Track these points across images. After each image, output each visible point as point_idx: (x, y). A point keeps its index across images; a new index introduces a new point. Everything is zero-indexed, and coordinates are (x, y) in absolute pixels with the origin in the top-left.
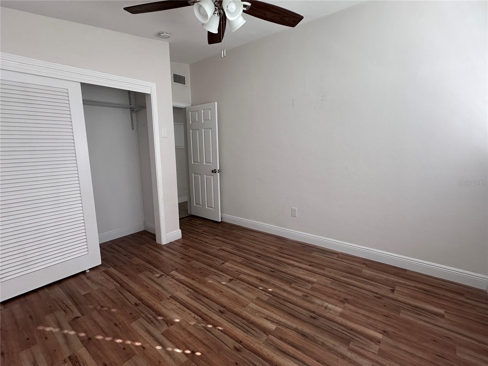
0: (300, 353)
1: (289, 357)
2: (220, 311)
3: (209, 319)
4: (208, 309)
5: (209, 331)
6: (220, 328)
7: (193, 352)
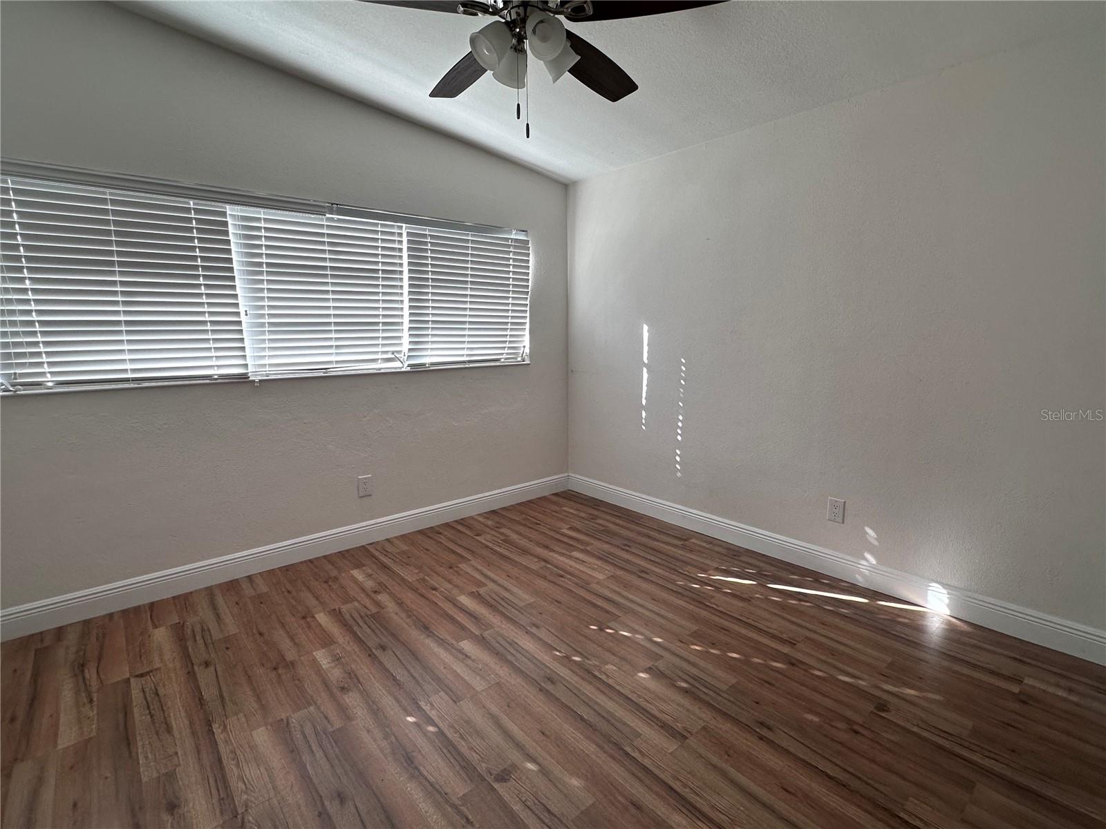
0: (450, 612)
1: (468, 611)
2: (553, 683)
3: (577, 671)
4: (580, 690)
5: (579, 652)
6: (558, 653)
7: (601, 630)
